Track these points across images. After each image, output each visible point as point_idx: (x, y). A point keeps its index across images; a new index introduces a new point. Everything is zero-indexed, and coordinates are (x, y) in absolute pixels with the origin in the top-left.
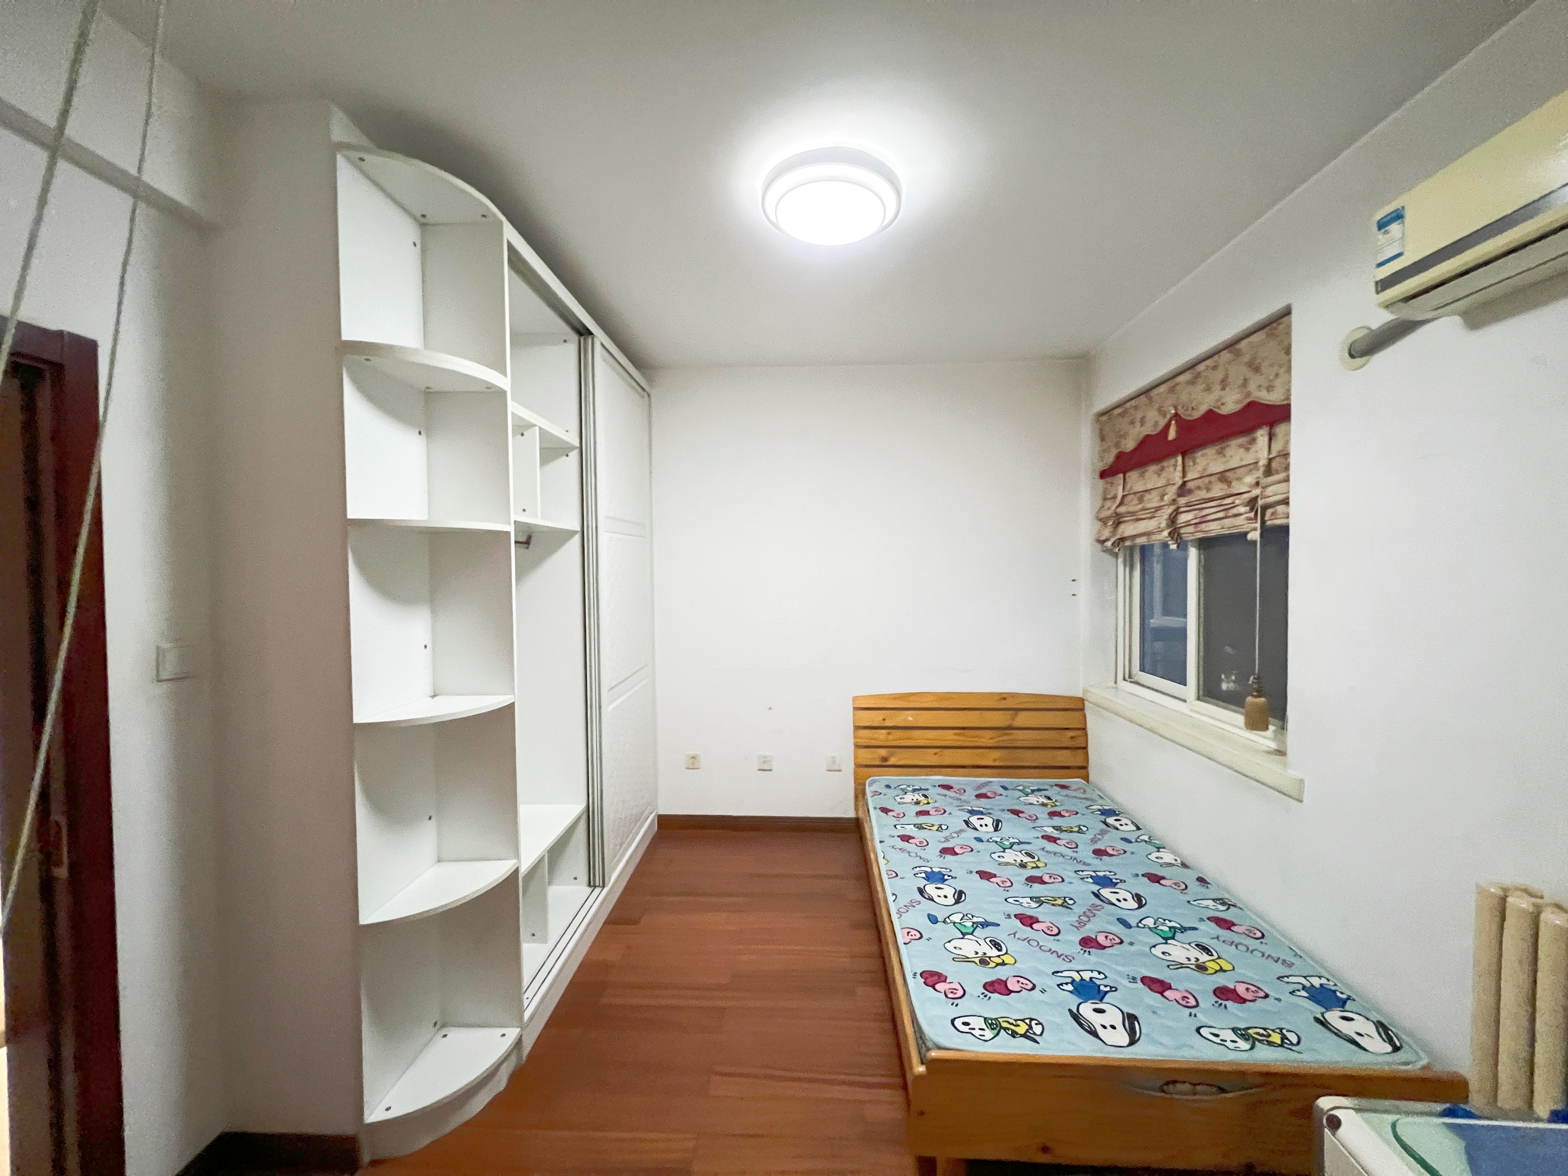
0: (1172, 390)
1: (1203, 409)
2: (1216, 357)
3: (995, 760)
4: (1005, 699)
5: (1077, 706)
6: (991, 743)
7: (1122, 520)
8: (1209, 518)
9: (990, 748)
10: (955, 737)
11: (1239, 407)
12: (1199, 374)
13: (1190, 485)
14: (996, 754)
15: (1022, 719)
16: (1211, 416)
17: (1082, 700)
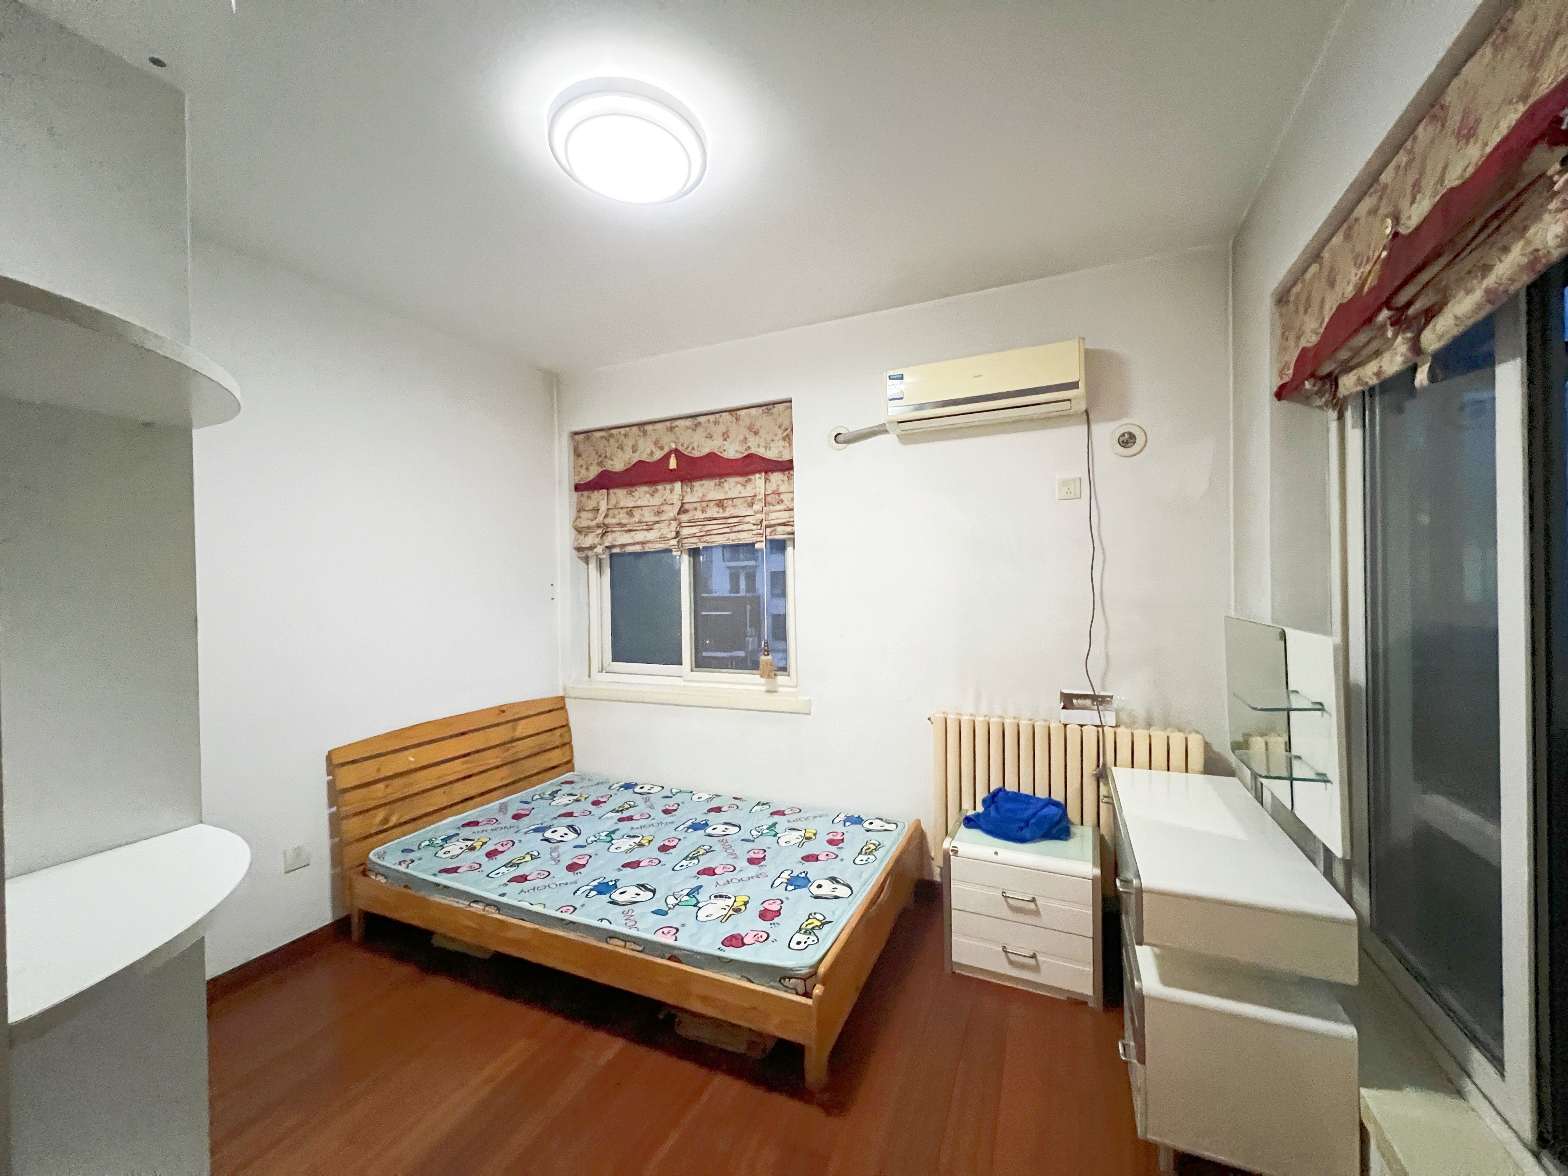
0: (671, 429)
1: (705, 451)
2: (718, 415)
3: (503, 779)
4: (503, 711)
5: (558, 706)
6: (498, 762)
7: (609, 529)
8: (715, 532)
9: (498, 767)
10: (465, 766)
11: (739, 456)
12: (700, 423)
13: (686, 506)
14: (504, 771)
15: (522, 729)
16: (712, 457)
17: (563, 698)
